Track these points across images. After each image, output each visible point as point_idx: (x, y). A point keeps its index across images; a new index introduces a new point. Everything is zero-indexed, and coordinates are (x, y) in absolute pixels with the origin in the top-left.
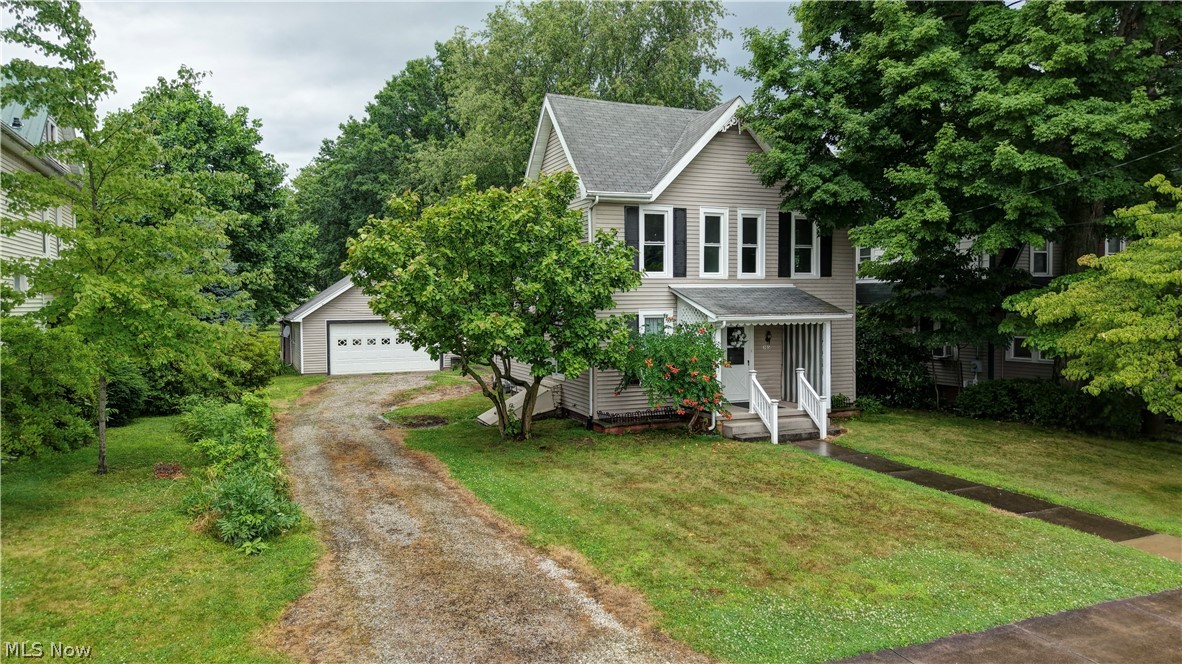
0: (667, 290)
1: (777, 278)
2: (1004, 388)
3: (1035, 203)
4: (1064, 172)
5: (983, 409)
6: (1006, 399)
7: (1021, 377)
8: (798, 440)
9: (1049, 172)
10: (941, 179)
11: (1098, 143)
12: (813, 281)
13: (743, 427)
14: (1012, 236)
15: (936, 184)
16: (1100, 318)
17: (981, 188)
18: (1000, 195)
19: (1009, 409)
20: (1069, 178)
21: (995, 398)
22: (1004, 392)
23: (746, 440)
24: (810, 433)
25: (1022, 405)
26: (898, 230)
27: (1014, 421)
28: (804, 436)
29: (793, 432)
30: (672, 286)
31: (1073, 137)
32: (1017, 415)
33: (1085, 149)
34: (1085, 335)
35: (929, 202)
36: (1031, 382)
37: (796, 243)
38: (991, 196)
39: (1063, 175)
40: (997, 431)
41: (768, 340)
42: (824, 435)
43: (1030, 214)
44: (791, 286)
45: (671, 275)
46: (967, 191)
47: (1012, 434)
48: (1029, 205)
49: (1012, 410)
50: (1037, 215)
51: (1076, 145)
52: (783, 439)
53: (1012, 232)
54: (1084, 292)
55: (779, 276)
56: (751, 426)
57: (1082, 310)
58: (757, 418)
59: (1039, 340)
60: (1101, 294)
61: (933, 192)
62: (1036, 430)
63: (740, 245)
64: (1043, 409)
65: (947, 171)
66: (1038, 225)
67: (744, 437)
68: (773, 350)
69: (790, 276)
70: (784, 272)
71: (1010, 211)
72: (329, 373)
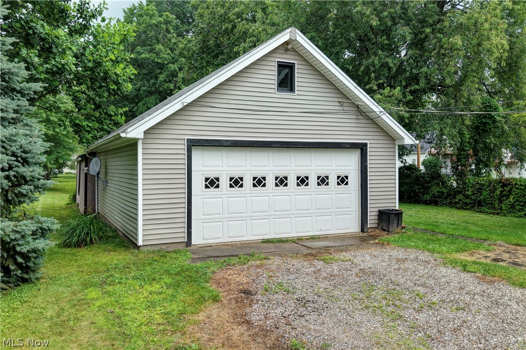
72: (189, 243)
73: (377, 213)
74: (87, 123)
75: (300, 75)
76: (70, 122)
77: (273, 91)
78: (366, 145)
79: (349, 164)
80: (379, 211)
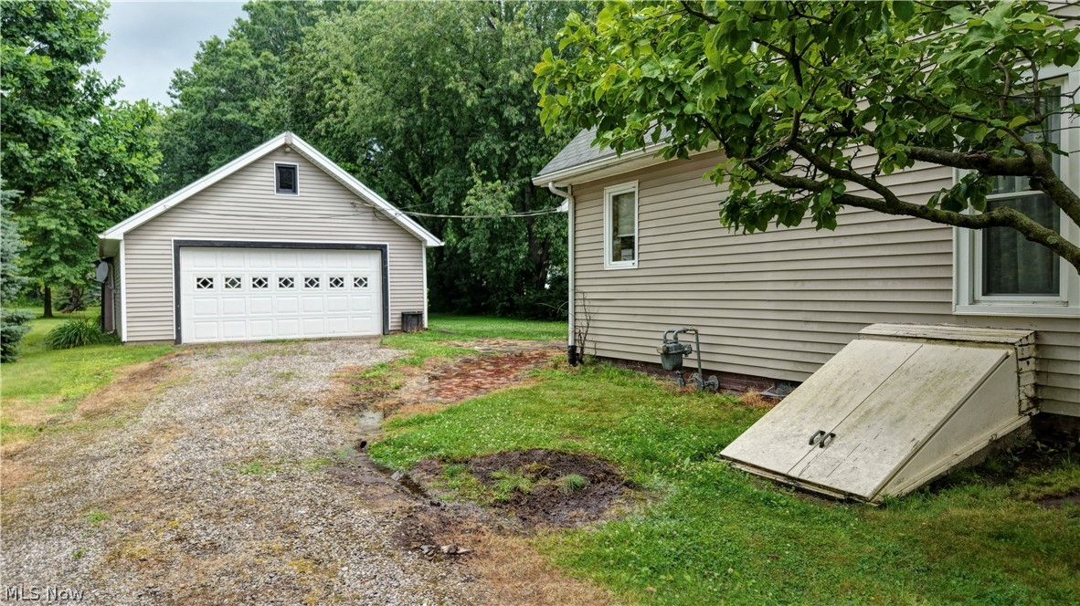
72: (178, 340)
73: (400, 316)
74: (97, 222)
75: (302, 177)
76: (75, 221)
77: (272, 193)
78: (385, 246)
79: (368, 266)
80: (403, 315)
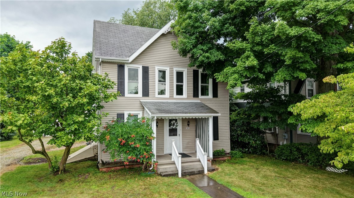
0: (139, 102)
1: (193, 98)
2: (295, 147)
3: (300, 55)
4: (314, 36)
5: (286, 157)
6: (296, 153)
7: (303, 142)
8: (193, 175)
9: (306, 36)
10: (254, 46)
11: (332, 17)
12: (209, 99)
13: (166, 168)
14: (290, 74)
15: (251, 48)
16: (340, 115)
17: (272, 49)
18: (282, 53)
19: (297, 157)
20: (317, 39)
21: (291, 152)
22: (295, 150)
23: (164, 176)
24: (199, 171)
25: (303, 156)
26: (234, 72)
27: (300, 163)
28: (196, 172)
29: (191, 171)
30: (141, 101)
31: (317, 15)
32: (301, 160)
33: (325, 21)
34: (330, 126)
35: (248, 57)
36: (306, 144)
37: (202, 83)
38: (278, 53)
39: (313, 38)
40: (291, 170)
41: (188, 125)
42: (206, 172)
43: (298, 62)
44: (199, 101)
45: (141, 96)
46: (266, 51)
47: (298, 172)
48: (297, 56)
49: (299, 158)
50: (302, 63)
51: (320, 19)
52: (184, 175)
53: (290, 72)
54: (328, 99)
55: (194, 97)
56: (170, 168)
57: (328, 110)
58: (174, 163)
59: (308, 127)
60: (339, 101)
61: (249, 52)
62: (309, 169)
63: (175, 83)
64: (313, 159)
65: (255, 41)
66: (302, 68)
67: (164, 174)
68: (191, 129)
69: (198, 97)
70: (196, 95)
71: (287, 60)
